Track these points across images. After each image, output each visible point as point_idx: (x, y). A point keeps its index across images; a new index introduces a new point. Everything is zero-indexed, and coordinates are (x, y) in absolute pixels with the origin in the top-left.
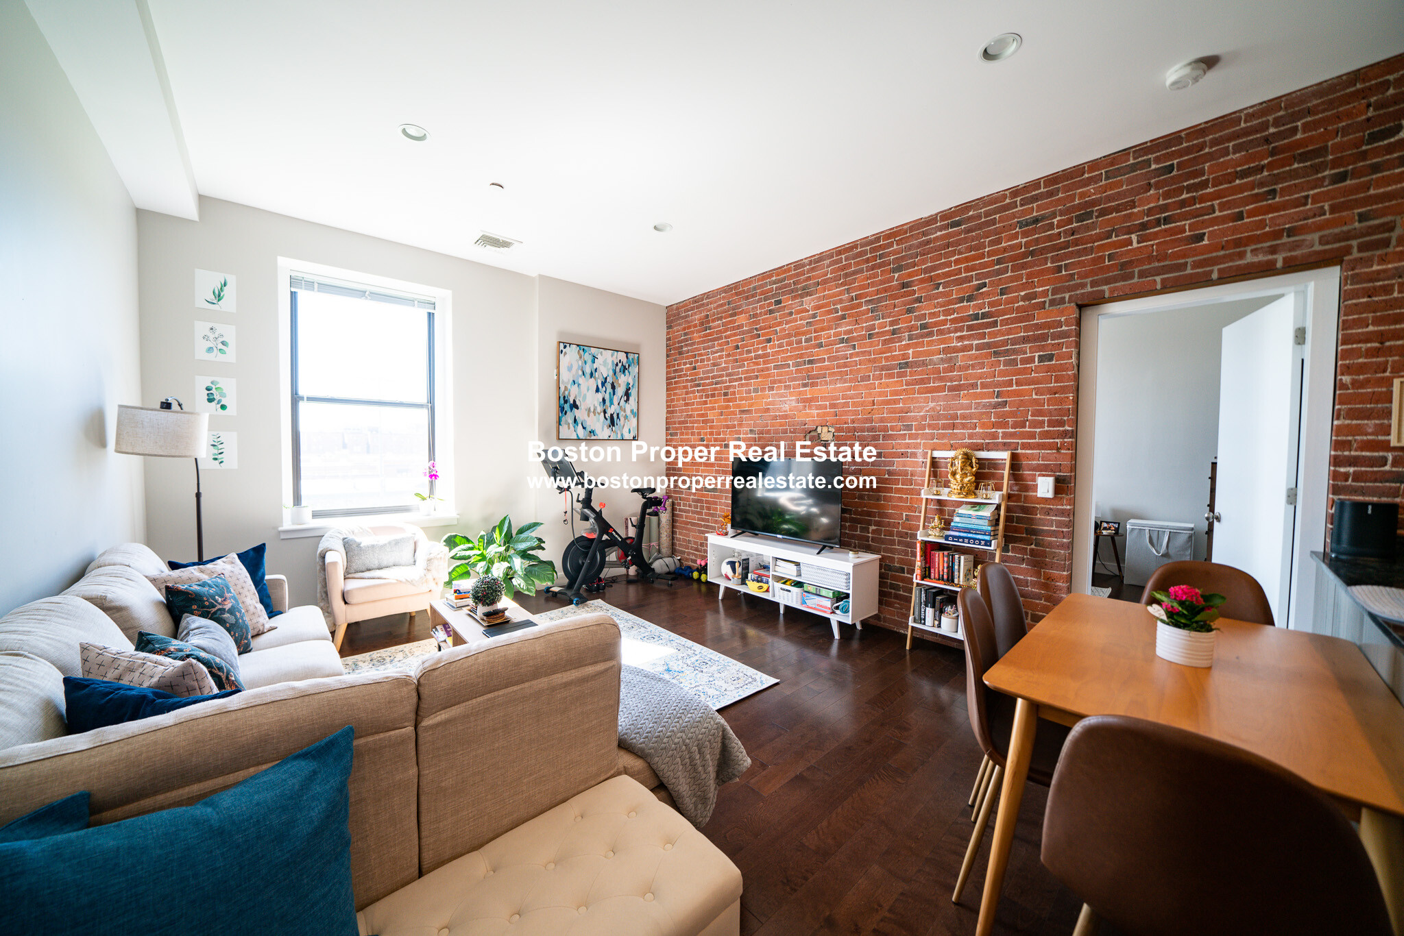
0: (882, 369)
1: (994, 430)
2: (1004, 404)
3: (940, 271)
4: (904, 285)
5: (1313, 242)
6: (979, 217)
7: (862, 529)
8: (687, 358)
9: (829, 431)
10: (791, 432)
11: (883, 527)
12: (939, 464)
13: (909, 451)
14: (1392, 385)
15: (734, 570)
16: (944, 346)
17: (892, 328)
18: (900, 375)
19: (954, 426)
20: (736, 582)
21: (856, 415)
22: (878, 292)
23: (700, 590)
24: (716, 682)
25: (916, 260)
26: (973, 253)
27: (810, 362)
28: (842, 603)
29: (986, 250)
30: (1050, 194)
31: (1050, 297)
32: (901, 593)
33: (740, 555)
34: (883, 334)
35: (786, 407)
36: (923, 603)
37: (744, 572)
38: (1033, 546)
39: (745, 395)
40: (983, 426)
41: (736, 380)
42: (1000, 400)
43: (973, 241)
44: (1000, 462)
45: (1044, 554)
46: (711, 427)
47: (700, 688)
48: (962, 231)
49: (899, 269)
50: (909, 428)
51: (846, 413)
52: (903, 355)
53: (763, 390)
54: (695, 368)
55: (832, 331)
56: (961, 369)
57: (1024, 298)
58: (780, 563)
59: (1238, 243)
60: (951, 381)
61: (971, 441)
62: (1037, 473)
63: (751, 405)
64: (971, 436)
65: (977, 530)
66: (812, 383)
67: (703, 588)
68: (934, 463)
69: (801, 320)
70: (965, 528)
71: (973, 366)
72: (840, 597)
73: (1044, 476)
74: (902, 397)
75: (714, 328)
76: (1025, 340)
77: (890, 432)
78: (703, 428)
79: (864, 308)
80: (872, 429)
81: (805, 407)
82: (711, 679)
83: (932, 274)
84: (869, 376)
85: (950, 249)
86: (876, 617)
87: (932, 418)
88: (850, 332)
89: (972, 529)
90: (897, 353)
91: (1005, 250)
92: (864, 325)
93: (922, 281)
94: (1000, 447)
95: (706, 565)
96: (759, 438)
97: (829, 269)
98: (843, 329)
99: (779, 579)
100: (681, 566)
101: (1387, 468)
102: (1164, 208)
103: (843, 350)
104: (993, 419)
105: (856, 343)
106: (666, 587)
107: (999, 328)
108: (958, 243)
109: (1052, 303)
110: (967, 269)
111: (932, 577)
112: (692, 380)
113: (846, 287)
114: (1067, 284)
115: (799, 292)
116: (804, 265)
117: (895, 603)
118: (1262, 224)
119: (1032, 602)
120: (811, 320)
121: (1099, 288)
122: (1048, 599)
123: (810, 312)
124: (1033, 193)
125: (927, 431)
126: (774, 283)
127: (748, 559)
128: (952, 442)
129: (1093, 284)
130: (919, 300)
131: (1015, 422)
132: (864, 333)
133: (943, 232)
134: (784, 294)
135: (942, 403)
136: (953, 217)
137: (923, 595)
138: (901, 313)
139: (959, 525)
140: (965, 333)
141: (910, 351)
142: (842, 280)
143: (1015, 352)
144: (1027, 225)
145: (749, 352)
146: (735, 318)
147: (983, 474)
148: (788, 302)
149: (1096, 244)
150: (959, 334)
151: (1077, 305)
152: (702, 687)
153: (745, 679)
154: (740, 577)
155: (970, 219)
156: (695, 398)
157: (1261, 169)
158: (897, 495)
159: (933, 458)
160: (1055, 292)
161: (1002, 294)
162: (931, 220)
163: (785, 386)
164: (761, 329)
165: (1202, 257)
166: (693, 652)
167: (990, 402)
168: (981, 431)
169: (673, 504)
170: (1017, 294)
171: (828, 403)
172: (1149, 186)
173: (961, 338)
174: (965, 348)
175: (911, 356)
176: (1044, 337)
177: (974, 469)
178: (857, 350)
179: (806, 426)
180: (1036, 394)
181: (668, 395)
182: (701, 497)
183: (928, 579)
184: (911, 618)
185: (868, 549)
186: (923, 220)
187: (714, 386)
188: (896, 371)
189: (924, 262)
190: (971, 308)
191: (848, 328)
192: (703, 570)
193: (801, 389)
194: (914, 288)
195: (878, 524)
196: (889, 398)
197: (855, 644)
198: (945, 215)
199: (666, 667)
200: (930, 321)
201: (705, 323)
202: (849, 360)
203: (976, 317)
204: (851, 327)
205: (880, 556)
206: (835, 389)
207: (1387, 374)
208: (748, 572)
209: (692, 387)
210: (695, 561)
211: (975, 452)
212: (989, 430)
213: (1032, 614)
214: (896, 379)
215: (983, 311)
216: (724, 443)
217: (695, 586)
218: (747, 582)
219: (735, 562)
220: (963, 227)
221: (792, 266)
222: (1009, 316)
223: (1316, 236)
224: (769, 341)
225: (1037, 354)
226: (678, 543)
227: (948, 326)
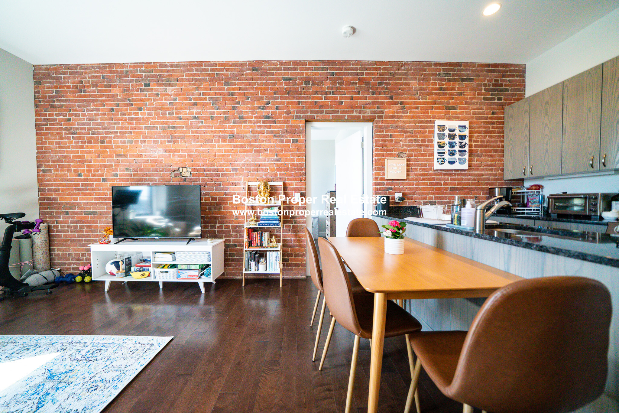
0: (220, 137)
1: (275, 172)
2: (279, 160)
3: (249, 91)
4: (231, 94)
5: (368, 113)
6: (266, 69)
7: (212, 227)
8: (60, 110)
9: (187, 171)
10: (160, 171)
11: (224, 224)
12: (251, 189)
13: (236, 182)
14: (385, 161)
15: (118, 267)
16: (252, 129)
17: (224, 115)
18: (230, 141)
19: (258, 170)
20: (120, 276)
21: (205, 162)
22: (216, 94)
23: (84, 290)
24: (114, 364)
25: (237, 82)
26: (264, 86)
27: (172, 127)
28: (205, 270)
29: (270, 86)
30: (295, 69)
31: (296, 114)
32: (235, 257)
33: (121, 256)
34: (220, 118)
35: (156, 154)
36: (249, 260)
37: (127, 267)
38: (293, 224)
39: (120, 144)
40: (271, 170)
41: (112, 133)
42: (278, 158)
43: (264, 81)
44: (279, 187)
45: (297, 227)
46: (88, 166)
47: (97, 378)
48: (259, 74)
49: (227, 84)
50: (235, 170)
51: (199, 160)
52: (231, 131)
53: (136, 142)
54: (69, 120)
55: (188, 111)
56: (260, 141)
57: (286, 113)
58: (158, 255)
59: (352, 107)
60: (256, 147)
61: (266, 177)
62: (294, 191)
63: (127, 151)
64: (266, 175)
65: (273, 219)
66: (175, 141)
67: (88, 288)
68: (249, 189)
69: (165, 100)
70: (267, 219)
71: (266, 141)
72: (204, 267)
73: (296, 192)
74: (231, 153)
75: (89, 92)
76: (287, 132)
77: (225, 172)
78: (80, 166)
79: (207, 101)
80: (215, 170)
81: (170, 155)
82: (108, 363)
83: (245, 91)
84: (212, 140)
85: (253, 81)
86: (223, 274)
87: (247, 165)
88: (200, 113)
89: (271, 219)
90: (228, 129)
91: (278, 89)
92: (208, 111)
93: (240, 94)
94: (279, 180)
95: (90, 269)
96: (134, 175)
97: (185, 73)
98: (195, 111)
99: (158, 266)
100: (61, 275)
101: (385, 186)
102: (332, 88)
103: (196, 123)
104: (275, 167)
105: (203, 120)
106: (45, 296)
107: (276, 124)
108: (257, 79)
109: (297, 117)
110: (262, 94)
111: (253, 246)
112: (66, 129)
113: (196, 87)
114: (302, 110)
115: (164, 83)
116: (166, 66)
117: (232, 264)
118: (357, 103)
119: (294, 249)
120: (173, 102)
121: (313, 114)
122: (300, 246)
123: (172, 97)
124: (288, 66)
125: (245, 172)
126: (144, 72)
127: (130, 257)
128: (257, 177)
129: (311, 112)
130: (238, 103)
131: (284, 168)
132: (208, 115)
133: (250, 72)
134: (151, 81)
135: (252, 158)
136: (255, 66)
137: (249, 256)
138: (229, 108)
139: (264, 217)
140: (261, 124)
141: (235, 129)
142: (193, 82)
143: (283, 136)
144: (286, 80)
145: (124, 114)
146: (110, 89)
147: (272, 192)
148: (154, 86)
149: (311, 96)
150: (259, 124)
151: (305, 120)
152: (99, 376)
153: (143, 348)
154: (125, 271)
155: (262, 69)
156: (71, 142)
157: (356, 84)
158: (231, 206)
159: (249, 186)
160: (298, 112)
161: (277, 109)
162: (243, 64)
163: (154, 141)
164: (133, 100)
165: (343, 110)
166: (82, 345)
167: (274, 159)
168: (270, 172)
169: (49, 227)
170: (283, 110)
171: (186, 154)
172: (327, 78)
173: (260, 126)
174: (261, 132)
175: (235, 132)
176: (294, 132)
177: (269, 190)
178: (204, 125)
179: (172, 167)
180: (292, 156)
181: (38, 139)
182: (81, 219)
183: (251, 247)
184: (244, 269)
185: (216, 237)
186: (239, 62)
187: (90, 135)
188: (227, 139)
189: (241, 84)
190: (264, 112)
191: (198, 111)
192: (89, 272)
193: (167, 144)
194: (236, 97)
195: (220, 223)
196: (224, 153)
197: (212, 293)
198: (251, 63)
199: (47, 375)
200: (245, 115)
201: (79, 87)
202: (199, 129)
203: (266, 117)
204: (200, 111)
205: (224, 240)
206: (191, 145)
207: (384, 157)
208: (131, 267)
209: (66, 134)
210: (78, 269)
211: (268, 182)
212: (273, 172)
213: (294, 254)
214: (227, 143)
215: (269, 115)
216: (102, 178)
217: (79, 287)
218: (131, 273)
219: (118, 262)
220: (259, 72)
221: (158, 64)
222: (280, 120)
223: (368, 110)
224: (141, 109)
225: (292, 139)
226: (56, 257)
227: (253, 119)
